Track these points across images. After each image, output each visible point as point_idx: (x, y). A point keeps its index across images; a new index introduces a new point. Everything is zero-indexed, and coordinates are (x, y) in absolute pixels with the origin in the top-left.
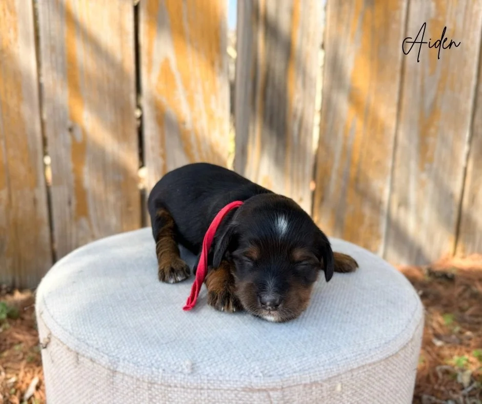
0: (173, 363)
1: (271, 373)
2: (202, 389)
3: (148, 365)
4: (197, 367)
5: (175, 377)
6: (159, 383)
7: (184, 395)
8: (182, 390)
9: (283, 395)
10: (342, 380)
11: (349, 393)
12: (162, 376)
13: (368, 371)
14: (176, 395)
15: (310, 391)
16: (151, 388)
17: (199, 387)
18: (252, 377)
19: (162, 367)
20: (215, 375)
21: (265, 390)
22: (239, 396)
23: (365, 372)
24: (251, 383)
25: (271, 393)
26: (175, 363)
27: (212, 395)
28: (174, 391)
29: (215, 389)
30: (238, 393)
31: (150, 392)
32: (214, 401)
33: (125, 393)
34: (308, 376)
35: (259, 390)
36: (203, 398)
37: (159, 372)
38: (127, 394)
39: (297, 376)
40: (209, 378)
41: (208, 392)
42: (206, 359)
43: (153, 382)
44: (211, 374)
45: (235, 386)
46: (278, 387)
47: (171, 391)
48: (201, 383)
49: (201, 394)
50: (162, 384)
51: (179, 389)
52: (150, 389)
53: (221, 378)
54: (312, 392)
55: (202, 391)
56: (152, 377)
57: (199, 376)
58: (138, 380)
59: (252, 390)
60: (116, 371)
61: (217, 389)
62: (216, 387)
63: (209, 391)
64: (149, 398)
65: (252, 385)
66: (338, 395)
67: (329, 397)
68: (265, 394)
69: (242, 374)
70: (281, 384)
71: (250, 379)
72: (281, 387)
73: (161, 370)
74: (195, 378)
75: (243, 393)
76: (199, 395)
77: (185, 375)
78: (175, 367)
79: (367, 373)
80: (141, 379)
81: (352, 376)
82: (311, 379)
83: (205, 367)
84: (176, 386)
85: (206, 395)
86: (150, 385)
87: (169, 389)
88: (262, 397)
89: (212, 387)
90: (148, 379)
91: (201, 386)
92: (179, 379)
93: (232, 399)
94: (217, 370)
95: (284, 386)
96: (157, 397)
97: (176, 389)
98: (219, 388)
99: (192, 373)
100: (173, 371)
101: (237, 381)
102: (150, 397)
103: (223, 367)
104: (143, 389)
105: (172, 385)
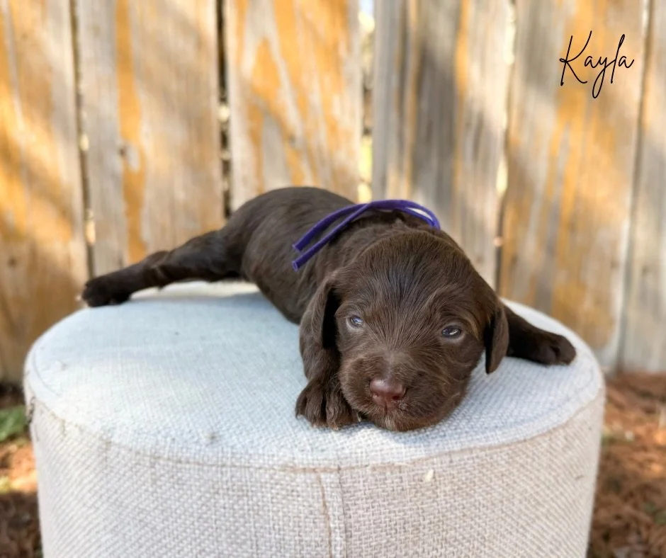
0: (187, 430)
1: (324, 447)
2: (223, 466)
3: (152, 433)
4: (220, 436)
5: (188, 449)
6: (166, 456)
7: (198, 474)
8: (197, 467)
9: (340, 479)
10: (435, 466)
11: (448, 488)
12: (170, 447)
13: (477, 457)
14: (188, 475)
15: (383, 477)
16: (155, 463)
17: (220, 463)
18: (296, 450)
19: (171, 436)
20: (243, 447)
21: (314, 470)
22: (276, 477)
23: (473, 458)
24: (294, 458)
25: (323, 476)
26: (190, 431)
27: (238, 474)
28: (185, 469)
29: (241, 467)
30: (275, 474)
31: (153, 470)
32: (240, 483)
33: (121, 472)
34: (379, 453)
35: (304, 470)
36: (224, 479)
37: (166, 442)
38: (124, 475)
39: (362, 453)
40: (234, 451)
41: (231, 471)
42: (234, 426)
43: (157, 455)
44: (239, 446)
45: (271, 462)
46: (332, 467)
47: (181, 469)
48: (223, 457)
49: (222, 473)
50: (169, 459)
51: (192, 466)
52: (152, 466)
53: (251, 451)
54: (386, 479)
55: (224, 469)
56: (156, 449)
57: (220, 448)
58: (138, 453)
59: (294, 470)
60: (110, 442)
61: (245, 467)
62: (243, 464)
63: (233, 469)
64: (152, 479)
65: (296, 461)
66: (428, 490)
67: (413, 490)
68: (313, 476)
69: (282, 447)
70: (337, 463)
71: (293, 454)
72: (336, 467)
73: (169, 439)
74: (216, 449)
75: (282, 473)
76: (219, 475)
77: (201, 446)
78: (190, 436)
79: (477, 460)
80: (142, 452)
81: (451, 462)
82: (383, 459)
83: (231, 437)
84: (188, 462)
85: (229, 474)
86: (153, 460)
87: (179, 465)
88: (308, 481)
89: (238, 464)
90: (151, 451)
91: (222, 461)
92: (193, 451)
93: (266, 483)
94: (247, 441)
95: (342, 467)
96: (162, 478)
97: (187, 466)
98: (247, 465)
99: (212, 443)
100: (186, 441)
101: (273, 456)
102: (154, 477)
103: (257, 436)
104: (144, 466)
105: (183, 459)
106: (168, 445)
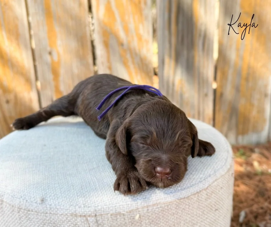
0: (33, 196)
1: (90, 205)
2: (46, 213)
3: (19, 197)
4: (46, 200)
5: (32, 205)
6: (23, 208)
7: (37, 217)
8: (36, 213)
9: (96, 219)
10: (140, 212)
11: (147, 221)
12: (25, 204)
13: (161, 207)
14: (33, 217)
15: (115, 218)
16: (19, 211)
17: (45, 212)
18: (77, 207)
19: (26, 199)
20: (55, 205)
21: (85, 216)
22: (69, 218)
23: (158, 208)
24: (76, 211)
25: (89, 218)
26: (34, 197)
27: (53, 217)
28: (31, 214)
29: (54, 214)
30: (68, 217)
31: (19, 214)
32: (54, 221)
33: (8, 214)
34: (114, 208)
35: (81, 216)
36: (47, 219)
37: (24, 202)
38: (9, 215)
39: (106, 208)
40: (51, 207)
41: (50, 216)
42: (53, 195)
43: (20, 208)
44: (53, 205)
45: (66, 212)
46: (93, 215)
47: (30, 214)
48: (46, 210)
49: (46, 216)
50: (25, 209)
51: (34, 213)
53: (58, 207)
54: (117, 219)
55: (47, 215)
56: (19, 205)
57: (45, 205)
58: (13, 206)
59: (76, 215)
60: (3, 201)
61: (55, 214)
62: (54, 213)
63: (51, 215)
64: (19, 218)
65: (77, 212)
66: (138, 223)
67: (130, 223)
68: (84, 218)
69: (71, 205)
70: (95, 213)
71: (75, 209)
72: (94, 215)
73: (25, 201)
74: (43, 206)
75: (71, 217)
76: (45, 217)
77: (37, 204)
78: (34, 199)
79: (160, 209)
80: (14, 206)
81: (148, 210)
82: (116, 210)
83: (50, 200)
84: (32, 211)
85: (49, 217)
86: (19, 210)
87: (29, 212)
88: (82, 220)
89: (52, 213)
90: (17, 206)
91: (46, 211)
92: (34, 207)
93: (65, 221)
94: (57, 203)
95: (97, 214)
96: (23, 218)
97: (32, 213)
98: (56, 213)
99: (42, 203)
100: (32, 202)
101: (67, 209)
102: (20, 217)
103: (61, 200)
104: (16, 212)
105: (30, 210)
106: (25, 203)
